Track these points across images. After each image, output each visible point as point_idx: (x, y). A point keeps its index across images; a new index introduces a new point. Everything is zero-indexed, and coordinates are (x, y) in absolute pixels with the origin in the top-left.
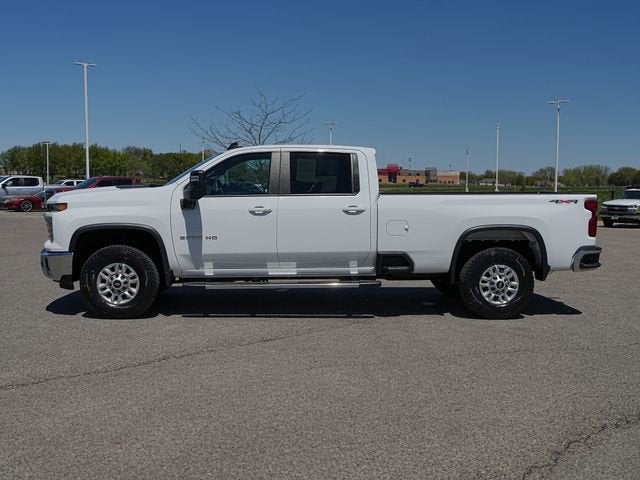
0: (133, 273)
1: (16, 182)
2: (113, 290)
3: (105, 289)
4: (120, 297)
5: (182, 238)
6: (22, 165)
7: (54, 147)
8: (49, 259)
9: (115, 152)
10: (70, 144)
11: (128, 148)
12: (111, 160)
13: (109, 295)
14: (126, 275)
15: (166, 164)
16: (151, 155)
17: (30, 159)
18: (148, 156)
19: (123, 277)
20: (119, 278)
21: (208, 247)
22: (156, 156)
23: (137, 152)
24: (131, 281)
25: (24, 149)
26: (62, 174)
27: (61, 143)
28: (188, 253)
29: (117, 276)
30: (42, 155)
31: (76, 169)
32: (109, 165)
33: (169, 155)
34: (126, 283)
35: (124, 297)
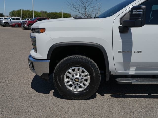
0: (86, 73)
1: (14, 19)
2: (73, 83)
3: (68, 82)
4: (78, 87)
5: (119, 52)
6: (15, 15)
7: (23, 11)
8: (34, 63)
9: (38, 12)
10: (27, 10)
11: (41, 11)
12: (37, 14)
13: (71, 86)
14: (82, 74)
15: (51, 15)
16: (47, 13)
17: (17, 14)
18: (46, 13)
19: (80, 75)
20: (78, 76)
21: (135, 58)
22: (48, 13)
23: (44, 12)
24: (85, 78)
25: (15, 11)
26: (25, 17)
27: (24, 10)
28: (122, 61)
29: (76, 74)
30: (20, 12)
31: (28, 16)
32: (37, 15)
33: (51, 13)
34: (82, 79)
35: (80, 87)
